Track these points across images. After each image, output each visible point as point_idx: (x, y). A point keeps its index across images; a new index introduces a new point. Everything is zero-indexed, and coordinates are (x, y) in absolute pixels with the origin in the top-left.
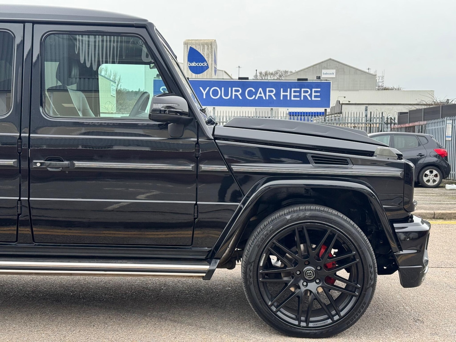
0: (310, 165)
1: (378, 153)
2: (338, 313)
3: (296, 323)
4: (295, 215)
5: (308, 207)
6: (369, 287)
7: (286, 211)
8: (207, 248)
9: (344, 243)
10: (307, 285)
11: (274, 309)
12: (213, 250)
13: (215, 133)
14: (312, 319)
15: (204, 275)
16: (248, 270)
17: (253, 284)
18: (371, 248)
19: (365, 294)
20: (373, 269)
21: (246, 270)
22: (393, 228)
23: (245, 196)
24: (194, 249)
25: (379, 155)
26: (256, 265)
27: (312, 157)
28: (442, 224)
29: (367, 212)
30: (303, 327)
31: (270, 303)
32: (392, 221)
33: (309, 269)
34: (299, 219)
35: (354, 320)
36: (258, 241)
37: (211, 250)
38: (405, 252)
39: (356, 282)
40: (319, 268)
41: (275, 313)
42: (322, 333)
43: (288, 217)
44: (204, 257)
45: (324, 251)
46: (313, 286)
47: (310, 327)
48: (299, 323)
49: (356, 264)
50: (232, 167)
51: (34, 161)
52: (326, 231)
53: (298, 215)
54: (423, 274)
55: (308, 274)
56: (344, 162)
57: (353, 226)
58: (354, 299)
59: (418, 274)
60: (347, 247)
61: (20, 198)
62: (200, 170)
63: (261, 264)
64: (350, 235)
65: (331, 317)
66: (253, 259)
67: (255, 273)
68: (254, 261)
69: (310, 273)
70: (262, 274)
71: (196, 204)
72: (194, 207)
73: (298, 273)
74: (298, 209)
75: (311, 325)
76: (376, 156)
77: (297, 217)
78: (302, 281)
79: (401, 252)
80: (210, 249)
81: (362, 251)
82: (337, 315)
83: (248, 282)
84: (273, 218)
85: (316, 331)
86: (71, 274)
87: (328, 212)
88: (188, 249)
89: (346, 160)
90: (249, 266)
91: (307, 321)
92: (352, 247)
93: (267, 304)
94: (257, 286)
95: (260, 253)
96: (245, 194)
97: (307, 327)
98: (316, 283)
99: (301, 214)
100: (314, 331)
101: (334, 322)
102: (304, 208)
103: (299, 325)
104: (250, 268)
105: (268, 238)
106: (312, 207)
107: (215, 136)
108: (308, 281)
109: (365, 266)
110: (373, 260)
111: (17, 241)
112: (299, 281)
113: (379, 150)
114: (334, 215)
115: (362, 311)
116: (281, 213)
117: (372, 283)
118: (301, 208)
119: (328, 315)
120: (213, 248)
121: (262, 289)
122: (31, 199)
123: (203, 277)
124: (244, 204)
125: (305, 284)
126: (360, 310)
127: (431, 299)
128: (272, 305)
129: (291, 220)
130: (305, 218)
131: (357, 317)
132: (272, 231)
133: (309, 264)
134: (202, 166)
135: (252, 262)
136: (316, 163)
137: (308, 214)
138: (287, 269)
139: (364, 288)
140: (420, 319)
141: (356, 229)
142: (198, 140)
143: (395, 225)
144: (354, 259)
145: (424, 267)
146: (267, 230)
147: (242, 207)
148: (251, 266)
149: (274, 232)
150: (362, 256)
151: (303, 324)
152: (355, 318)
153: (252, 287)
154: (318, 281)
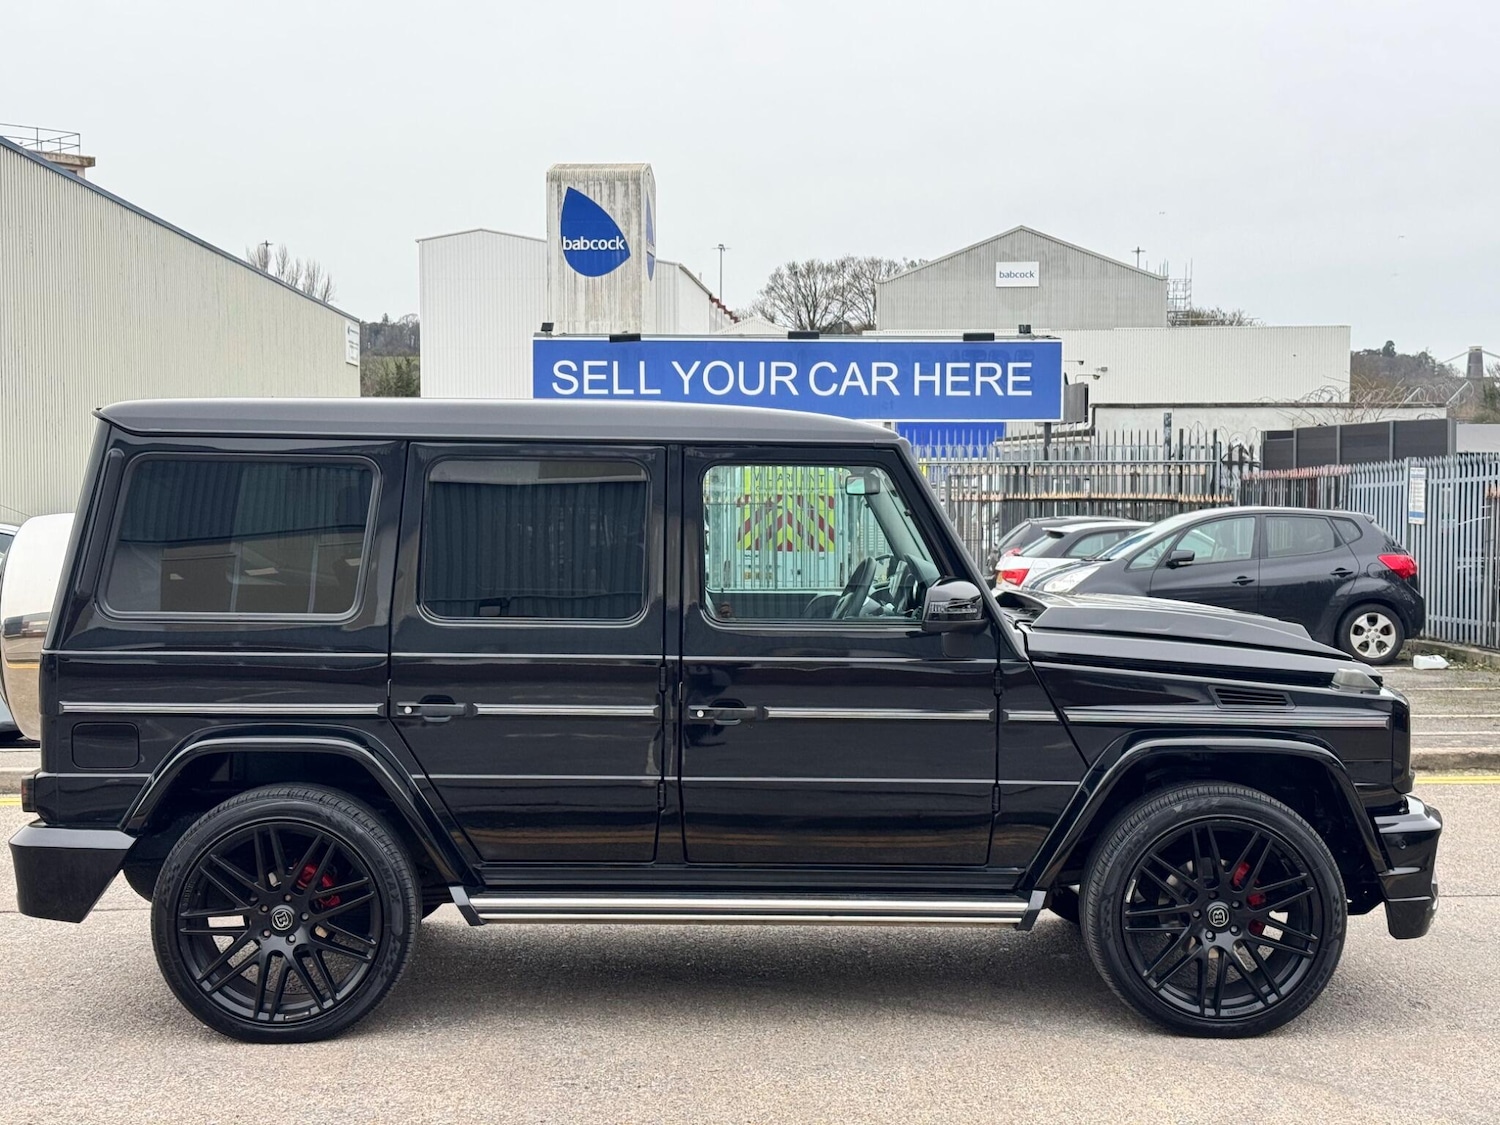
0: (1215, 708)
1: (1342, 682)
2: (1274, 990)
3: (1196, 1009)
4: (1191, 805)
5: (1213, 789)
6: (1332, 941)
7: (1172, 797)
8: (1016, 869)
9: (1284, 856)
10: (1213, 938)
11: (1155, 985)
12: (1029, 874)
13: (1030, 648)
14: (1224, 1002)
15: (1019, 920)
16: (1102, 910)
17: (1112, 939)
18: (1335, 865)
19: (1326, 953)
20: (1340, 904)
21: (1099, 910)
22: (1376, 827)
23: (1089, 767)
24: (991, 871)
25: (1342, 685)
26: (1118, 901)
27: (1217, 690)
28: (1426, 784)
29: (1317, 792)
30: (1210, 1017)
31: (1145, 973)
32: (1374, 812)
33: (1218, 909)
34: (1199, 811)
35: (1307, 1002)
36: (1120, 854)
37: (1022, 875)
38: (1398, 871)
39: (1307, 931)
40: (1236, 905)
41: (1156, 992)
42: (1245, 1027)
43: (1178, 808)
44: (1010, 887)
45: (1244, 873)
46: (1226, 940)
47: (1223, 1018)
48: (1203, 1010)
49: (1309, 897)
50: (1066, 713)
51: (693, 707)
52: (1250, 834)
53: (1196, 804)
54: (1432, 912)
55: (1217, 917)
56: (1278, 699)
57: (1301, 824)
58: (1305, 963)
59: (1424, 912)
60: (1289, 864)
61: (663, 778)
62: (1005, 720)
63: (1128, 899)
64: (1295, 841)
65: (1260, 997)
66: (1112, 890)
67: (1117, 915)
68: (1114, 894)
69: (1221, 914)
70: (1128, 917)
71: (997, 785)
72: (994, 790)
73: (1197, 914)
74: (1195, 792)
75: (1224, 1013)
76: (1338, 687)
77: (1196, 808)
78: (1205, 930)
79: (1392, 872)
80: (1023, 870)
81: (1319, 871)
82: (1274, 994)
83: (1104, 934)
84: (1146, 811)
85: (1235, 1024)
86: (765, 922)
87: (1252, 799)
88: (980, 870)
89: (1282, 696)
90: (1104, 903)
91: (1216, 1005)
92: (1300, 865)
93: (1140, 976)
94: (1119, 939)
95: (1126, 878)
96: (1090, 763)
97: (1217, 1016)
98: (1232, 933)
99: (1203, 802)
100: (1231, 1025)
101: (1269, 1007)
102: (1206, 790)
103: (1202, 1014)
104: (1106, 908)
105: (1140, 848)
106: (1221, 789)
107: (1031, 654)
108: (1215, 931)
109: (1325, 900)
110: (1340, 888)
111: (654, 859)
112: (1200, 931)
113: (1343, 676)
114: (1266, 803)
115: (1320, 984)
116: (1162, 802)
117: (1339, 931)
118: (1201, 790)
119: (1254, 994)
120: (1028, 869)
121: (1130, 947)
122: (683, 779)
123: (1015, 925)
124: (1091, 783)
125: (1210, 935)
126: (1317, 983)
127: (1436, 964)
128: (1149, 976)
129: (1184, 815)
130: (1211, 810)
131: (1311, 996)
132: (1148, 836)
133: (1217, 897)
134: (1008, 711)
135: (1111, 895)
136: (1224, 703)
137: (1215, 801)
138: (1177, 907)
139: (1324, 942)
140: (1422, 1001)
141: (1307, 831)
142: (999, 661)
143: (1379, 820)
144: (1303, 886)
145: (1433, 899)
146: (1138, 833)
147: (1087, 791)
148: (1109, 902)
149: (1151, 838)
150: (1319, 881)
151: (1210, 1012)
152: (1308, 998)
153: (1111, 943)
154: (1234, 930)
